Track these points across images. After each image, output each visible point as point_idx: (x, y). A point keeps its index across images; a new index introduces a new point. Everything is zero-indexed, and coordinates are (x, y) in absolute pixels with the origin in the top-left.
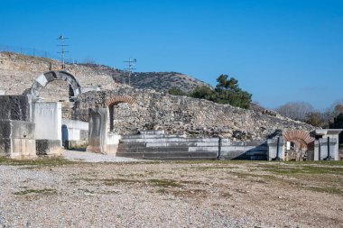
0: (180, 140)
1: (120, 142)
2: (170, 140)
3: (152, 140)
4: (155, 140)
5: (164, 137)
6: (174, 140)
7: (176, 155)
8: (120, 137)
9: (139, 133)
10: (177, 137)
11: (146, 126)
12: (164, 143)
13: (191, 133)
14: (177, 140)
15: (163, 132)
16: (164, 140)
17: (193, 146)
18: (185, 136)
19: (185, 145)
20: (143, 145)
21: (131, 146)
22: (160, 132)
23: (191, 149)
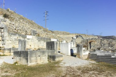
0: (108, 53)
1: (89, 53)
2: (105, 53)
3: (99, 53)
4: (100, 53)
5: (103, 52)
6: (106, 53)
7: (107, 58)
8: (89, 52)
9: (95, 51)
10: (108, 52)
11: (98, 48)
12: (103, 54)
13: (112, 51)
14: (107, 53)
15: (103, 50)
16: (103, 53)
17: (113, 55)
18: (110, 52)
19: (110, 55)
20: (96, 55)
21: (92, 55)
22: (102, 51)
23: (112, 57)
